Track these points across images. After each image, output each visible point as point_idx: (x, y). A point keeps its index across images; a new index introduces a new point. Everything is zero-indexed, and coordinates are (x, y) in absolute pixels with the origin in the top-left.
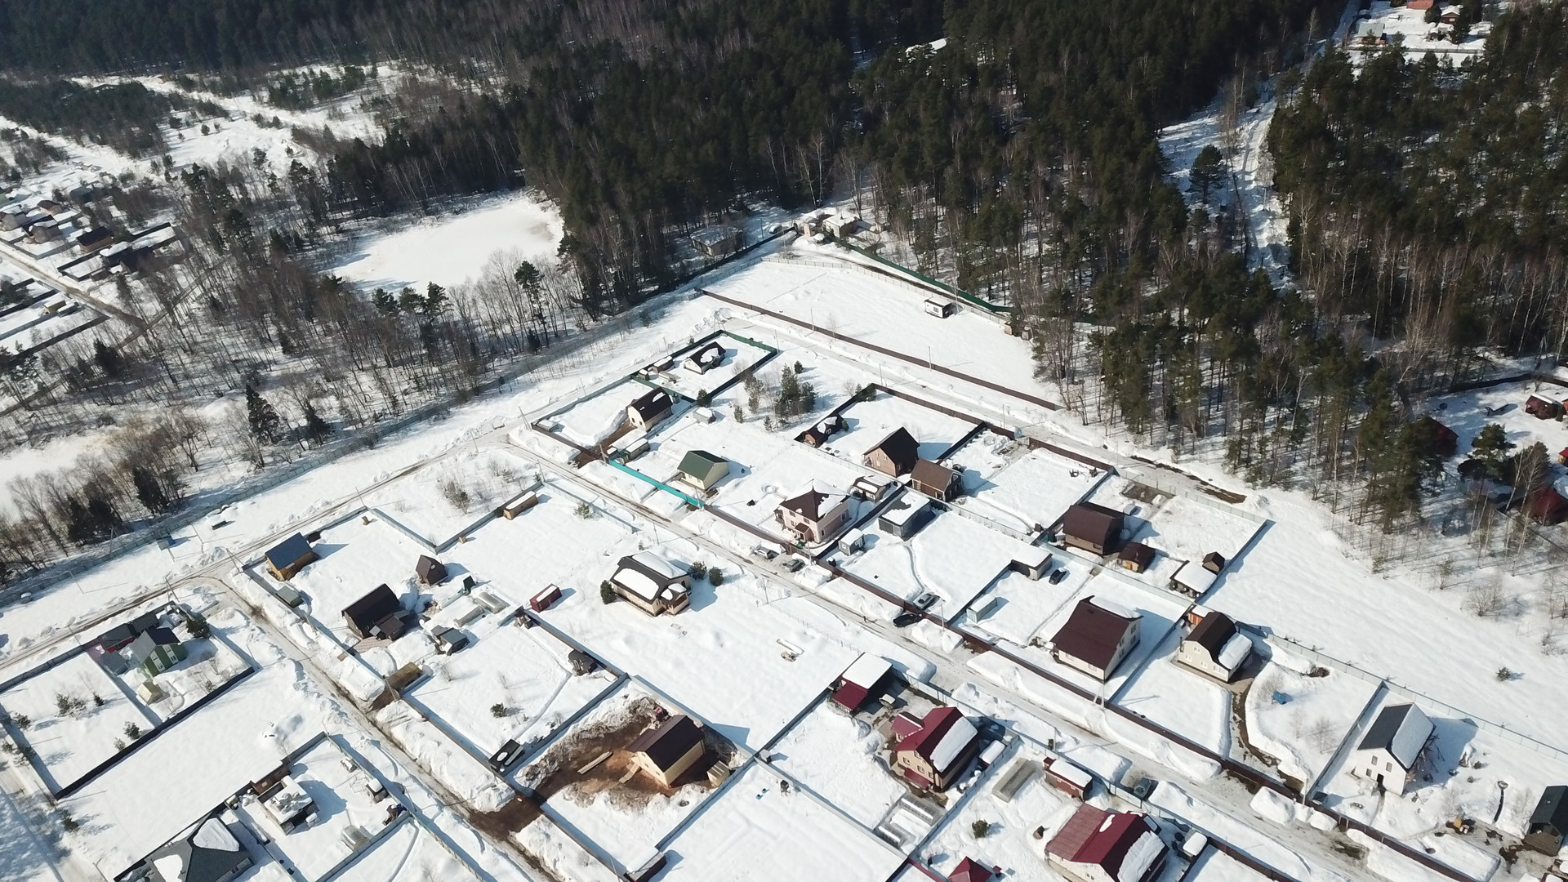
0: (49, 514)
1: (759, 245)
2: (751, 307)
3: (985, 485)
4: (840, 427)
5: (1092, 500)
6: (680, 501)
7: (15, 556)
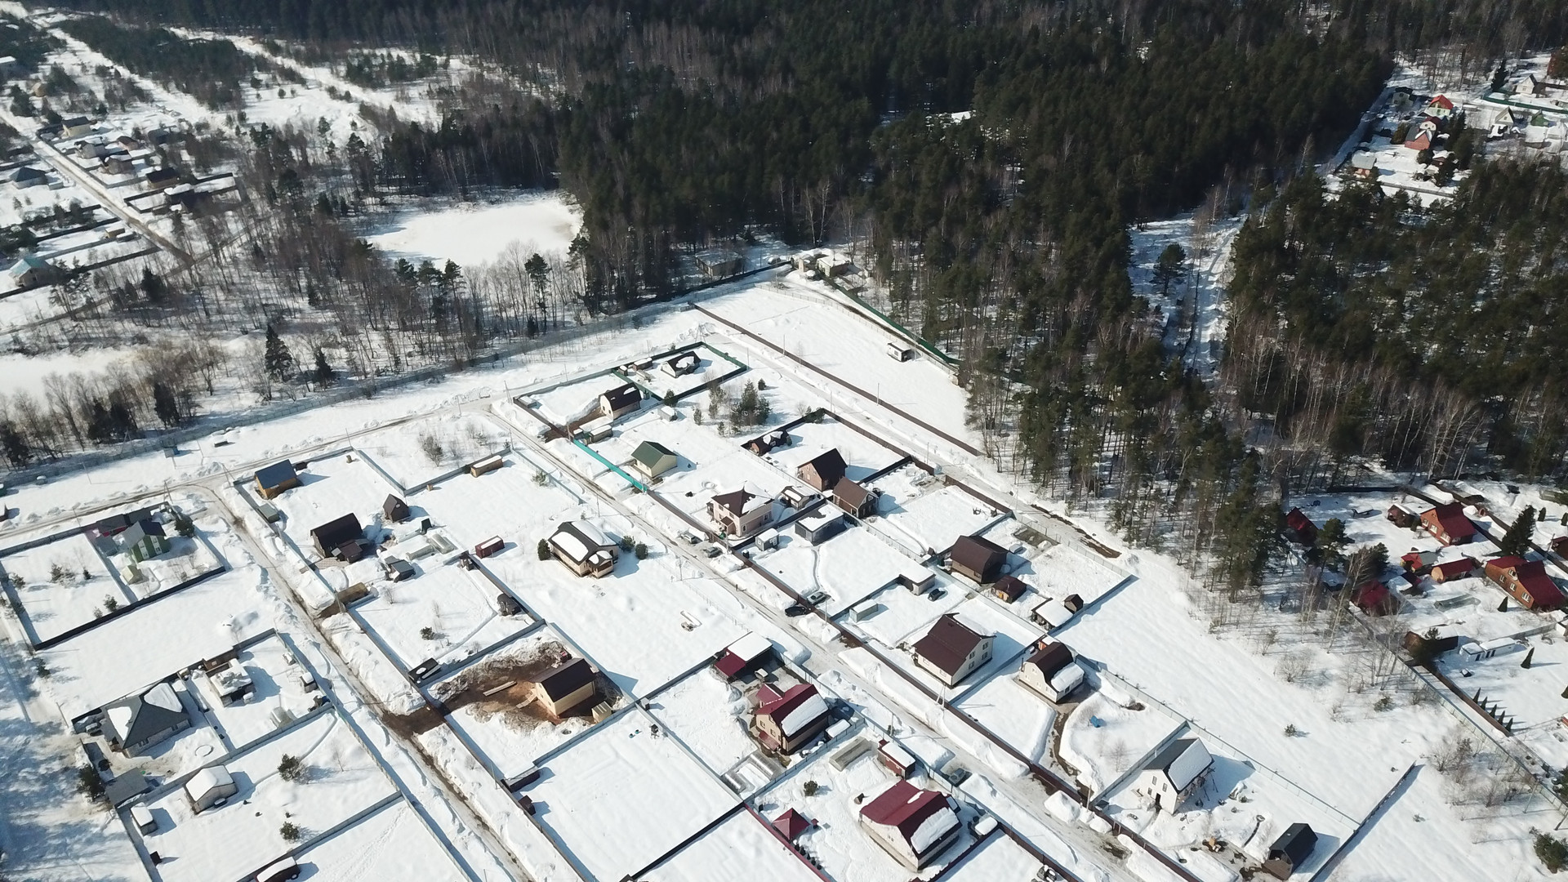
0: (74, 412)
1: (754, 272)
2: (734, 326)
3: (897, 509)
4: (784, 441)
5: (986, 536)
6: (628, 483)
7: (38, 443)
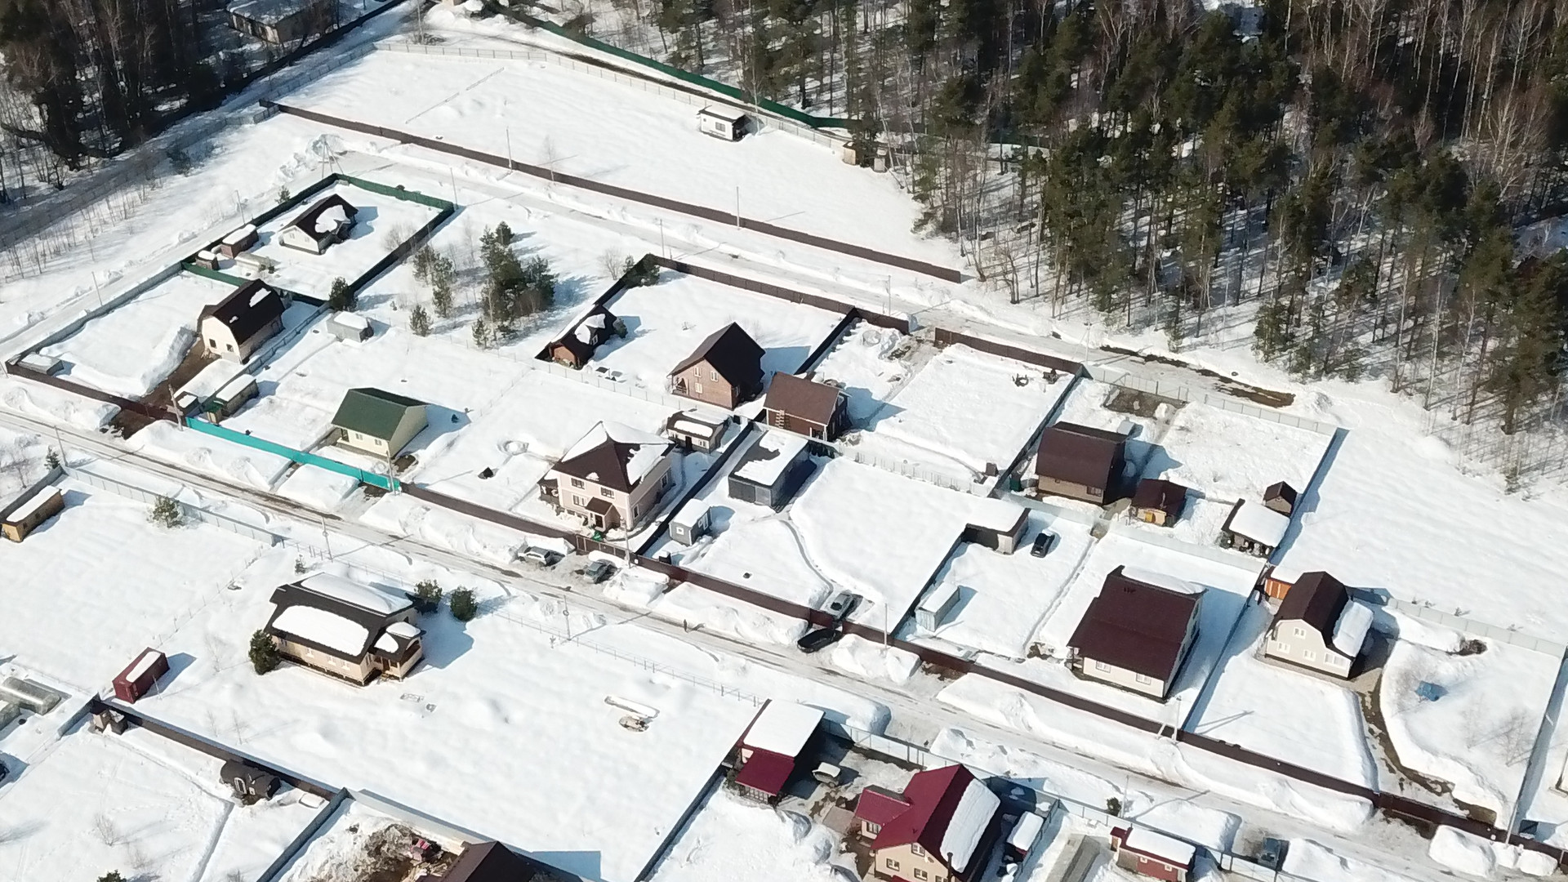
1: (361, 21)
2: (381, 132)
3: (883, 410)
4: (613, 332)
5: (1065, 418)
6: (348, 480)
